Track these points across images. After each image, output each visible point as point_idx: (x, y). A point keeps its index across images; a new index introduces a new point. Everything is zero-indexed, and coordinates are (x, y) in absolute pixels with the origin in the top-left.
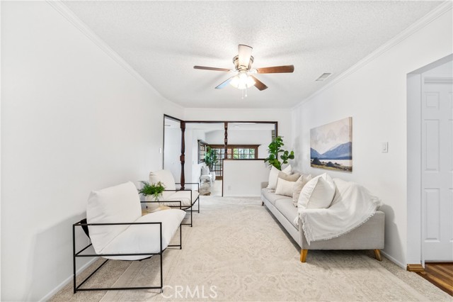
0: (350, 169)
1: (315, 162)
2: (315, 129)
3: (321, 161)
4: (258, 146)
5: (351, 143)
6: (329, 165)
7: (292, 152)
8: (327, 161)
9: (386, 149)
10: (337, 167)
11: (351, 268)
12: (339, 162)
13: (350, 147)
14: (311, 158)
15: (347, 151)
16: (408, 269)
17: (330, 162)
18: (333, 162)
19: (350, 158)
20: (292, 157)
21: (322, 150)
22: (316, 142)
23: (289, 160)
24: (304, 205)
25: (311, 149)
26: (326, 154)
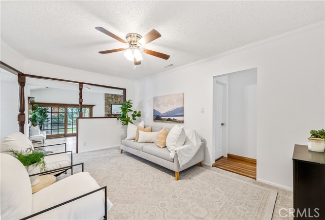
0: (183, 122)
1: (157, 118)
2: (157, 97)
3: (162, 118)
4: (93, 106)
5: (183, 107)
6: (169, 120)
7: (140, 112)
8: (167, 118)
9: (203, 111)
10: (175, 121)
11: (198, 174)
12: (175, 118)
13: (182, 110)
14: (154, 116)
15: (180, 112)
16: (213, 166)
17: (169, 119)
18: (172, 118)
19: (183, 116)
20: (139, 115)
21: (162, 111)
22: (158, 106)
23: (137, 118)
24: (174, 145)
25: (154, 110)
26: (167, 113)
